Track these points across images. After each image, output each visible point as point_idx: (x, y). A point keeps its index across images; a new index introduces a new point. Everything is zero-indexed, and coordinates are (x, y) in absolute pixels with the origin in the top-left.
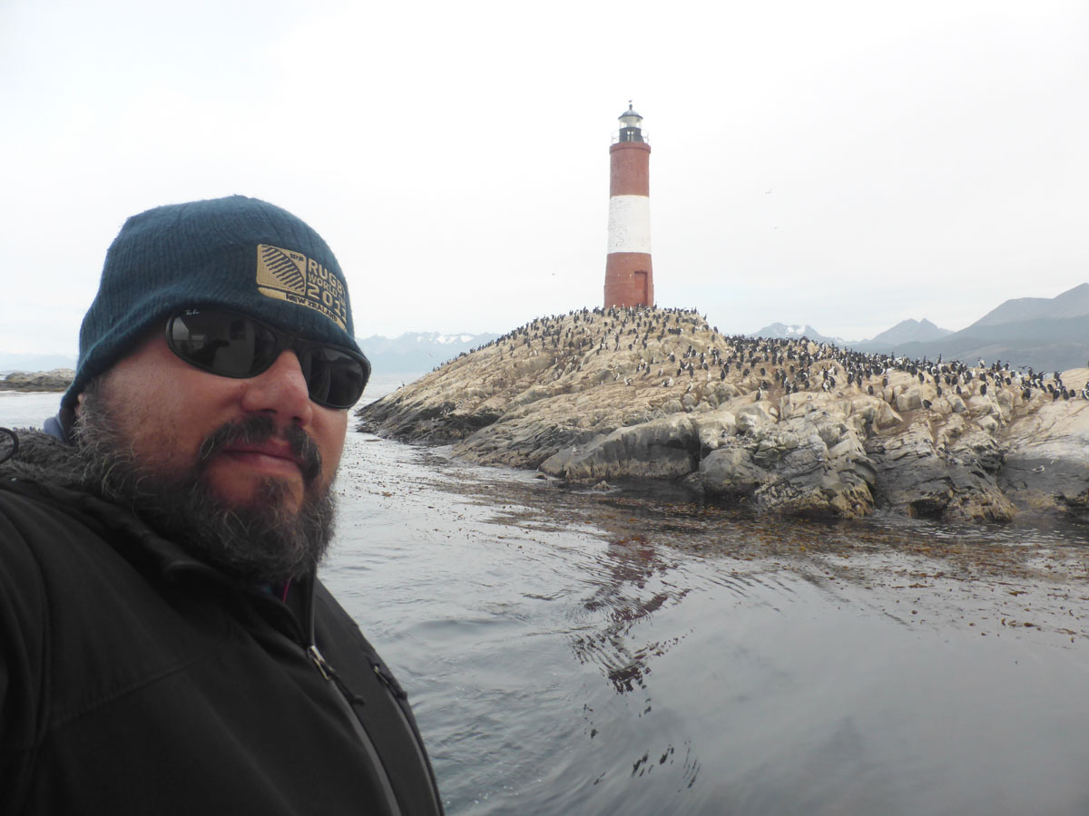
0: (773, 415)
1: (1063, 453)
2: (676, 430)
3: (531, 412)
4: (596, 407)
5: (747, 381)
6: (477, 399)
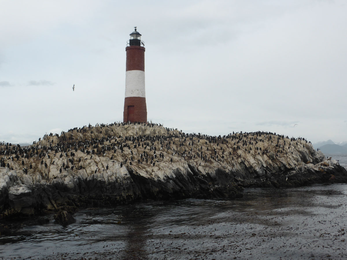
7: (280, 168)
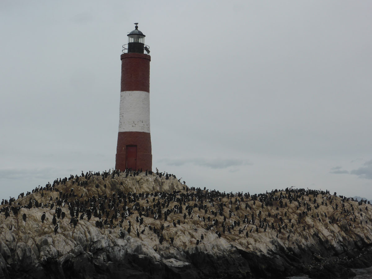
7: (356, 243)
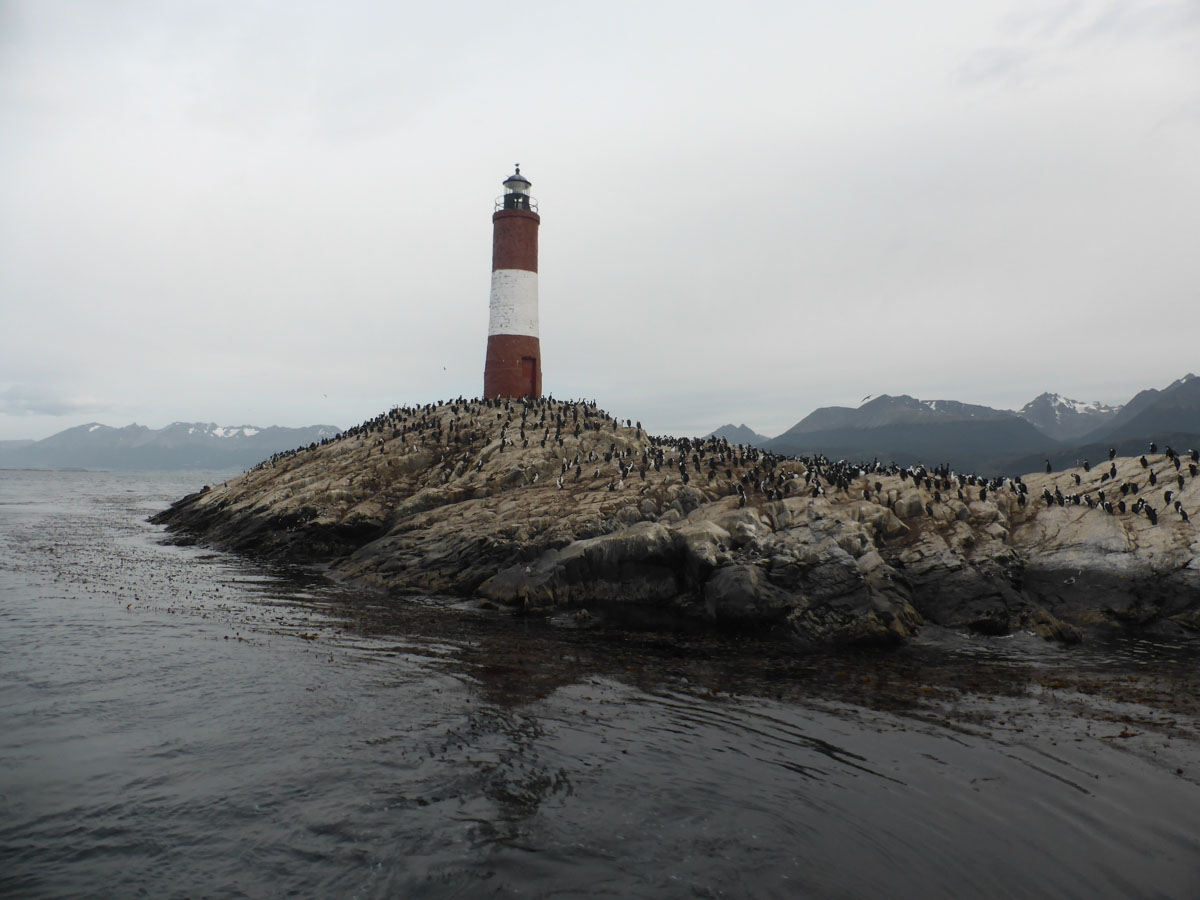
0: (766, 523)
1: (1086, 562)
2: (654, 544)
3: (437, 521)
4: (529, 516)
5: (713, 484)
6: (343, 505)
